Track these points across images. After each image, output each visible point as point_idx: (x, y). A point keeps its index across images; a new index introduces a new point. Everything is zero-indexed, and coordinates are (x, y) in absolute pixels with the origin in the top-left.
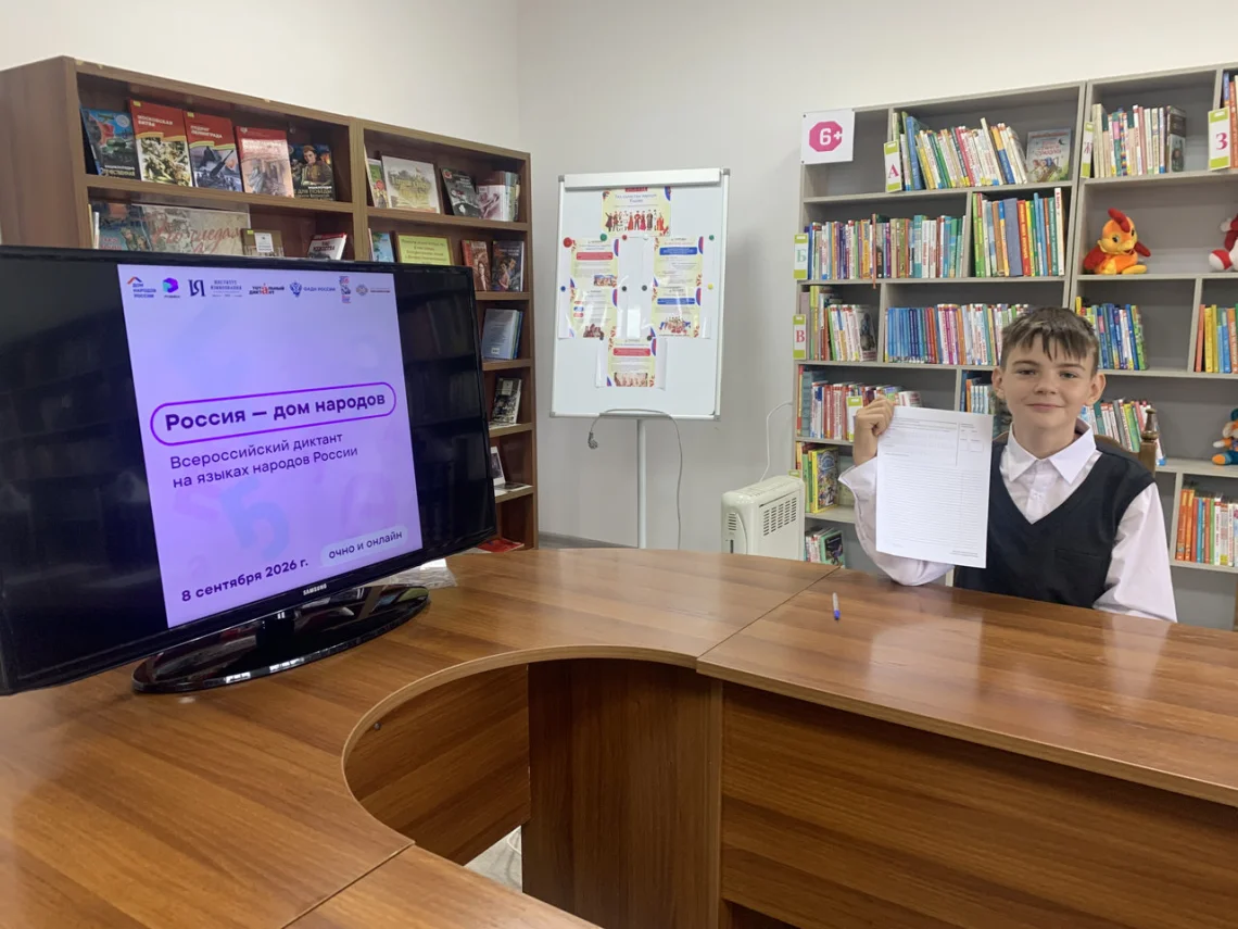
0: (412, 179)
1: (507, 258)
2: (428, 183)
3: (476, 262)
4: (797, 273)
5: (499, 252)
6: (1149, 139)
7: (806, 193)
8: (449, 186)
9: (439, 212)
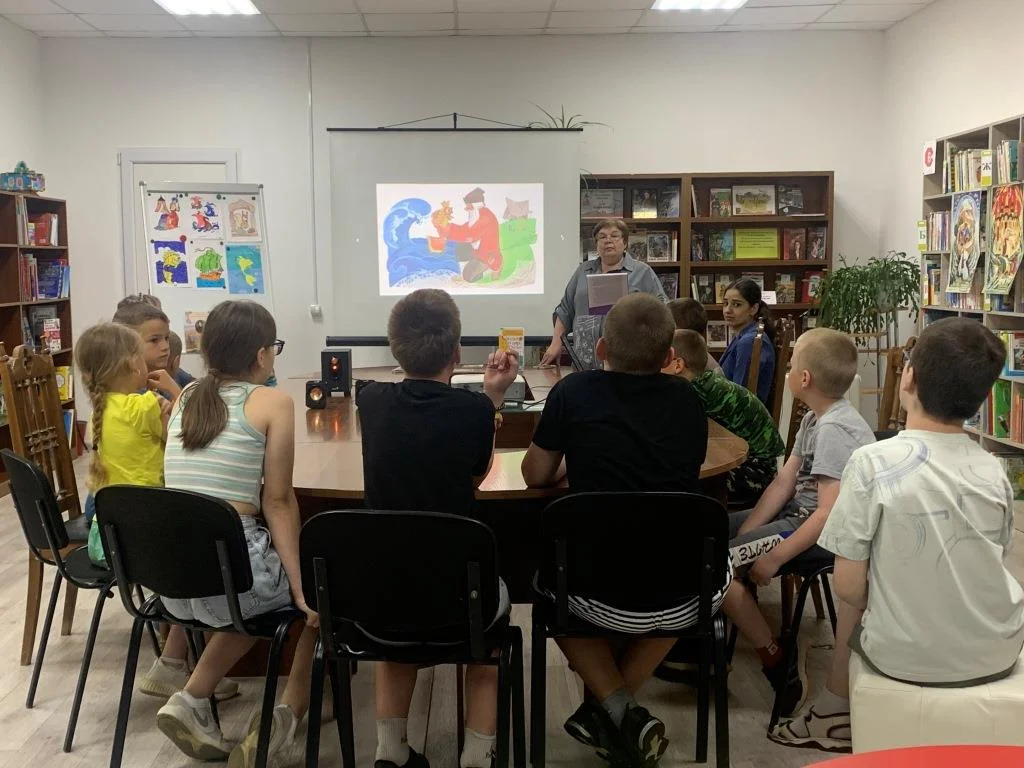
0: (755, 196)
1: (816, 238)
2: (769, 197)
3: (793, 241)
4: (920, 247)
5: (812, 234)
7: (925, 195)
8: (780, 196)
9: (774, 213)
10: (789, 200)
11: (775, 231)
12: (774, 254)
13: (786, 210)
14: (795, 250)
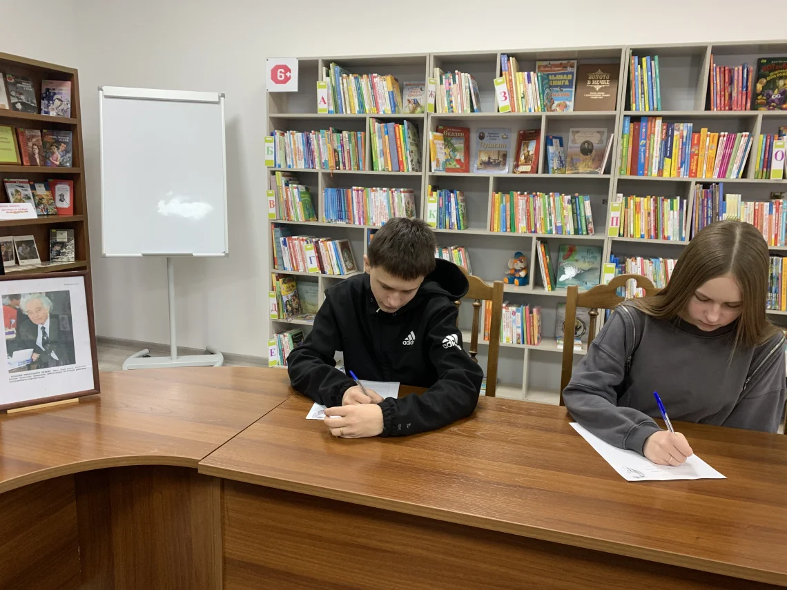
4: (268, 162)
5: (51, 138)
6: (464, 91)
7: (270, 111)
8: (10, 87)
9: (7, 107)
10: (21, 94)
11: (9, 128)
12: (12, 157)
13: (19, 106)
14: (34, 154)
